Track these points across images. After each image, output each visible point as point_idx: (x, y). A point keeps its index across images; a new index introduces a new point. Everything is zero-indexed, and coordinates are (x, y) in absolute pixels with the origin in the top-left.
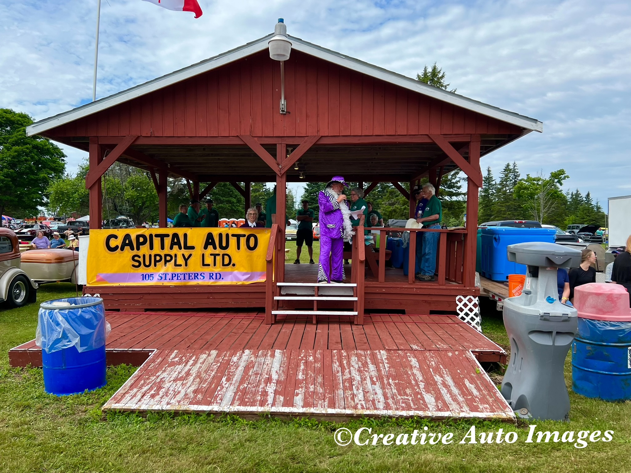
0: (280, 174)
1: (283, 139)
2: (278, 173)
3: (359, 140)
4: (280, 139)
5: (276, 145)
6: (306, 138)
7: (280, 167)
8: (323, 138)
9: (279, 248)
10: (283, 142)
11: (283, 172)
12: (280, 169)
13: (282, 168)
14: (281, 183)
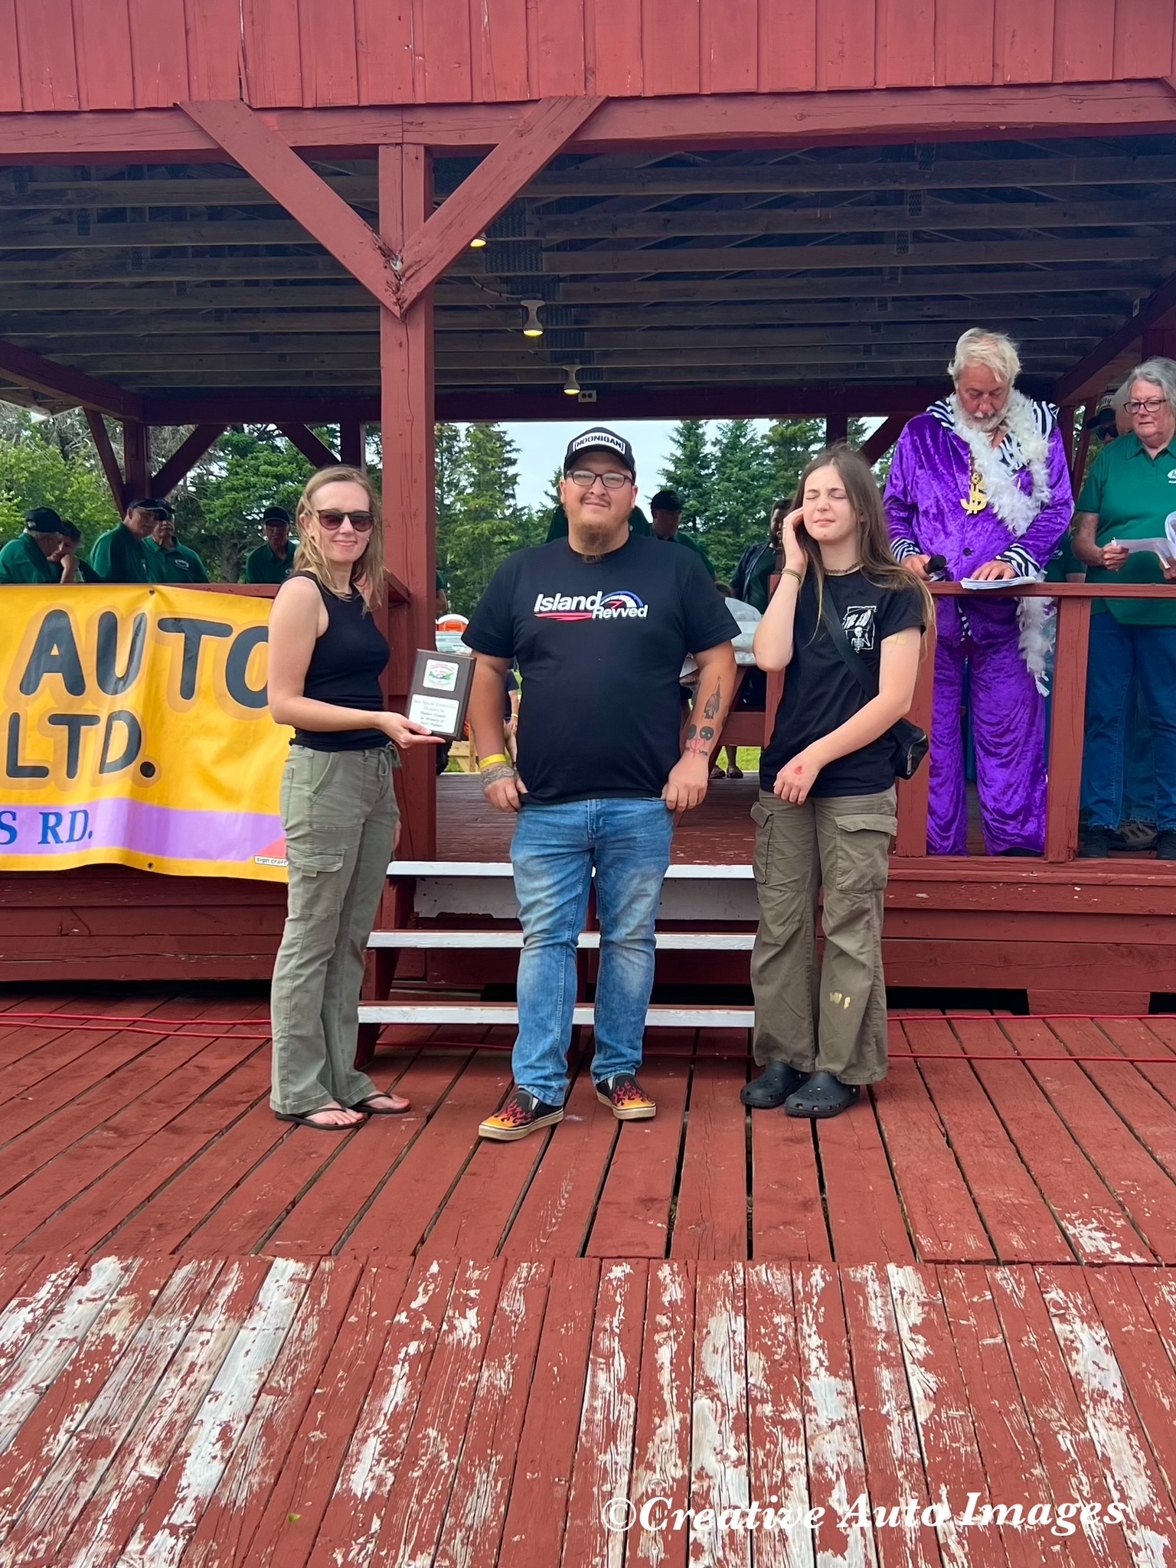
0: (399, 302)
1: (408, 117)
2: (388, 299)
3: (802, 117)
4: (392, 119)
5: (370, 152)
6: (528, 112)
7: (398, 266)
8: (618, 112)
10: (408, 138)
11: (410, 292)
12: (394, 280)
13: (408, 275)
14: (404, 350)
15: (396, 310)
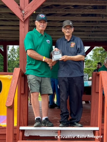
0: (23, 19)
2: (21, 18)
7: (23, 12)
9: (23, 92)
11: (26, 17)
12: (23, 15)
13: (25, 14)
14: (24, 28)
15: (23, 21)
